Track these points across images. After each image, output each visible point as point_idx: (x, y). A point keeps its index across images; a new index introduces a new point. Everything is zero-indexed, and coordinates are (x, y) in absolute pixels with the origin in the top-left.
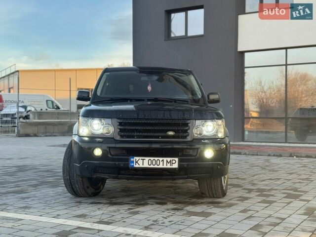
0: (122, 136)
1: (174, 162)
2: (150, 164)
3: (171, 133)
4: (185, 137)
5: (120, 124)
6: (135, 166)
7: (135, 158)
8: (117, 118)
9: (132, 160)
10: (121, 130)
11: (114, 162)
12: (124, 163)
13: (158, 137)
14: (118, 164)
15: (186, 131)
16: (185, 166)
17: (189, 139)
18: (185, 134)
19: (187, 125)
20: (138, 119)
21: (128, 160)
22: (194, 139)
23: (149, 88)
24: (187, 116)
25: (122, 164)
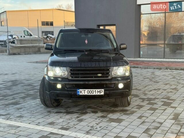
0: (72, 77)
1: (101, 91)
2: (88, 93)
3: (100, 75)
4: (107, 77)
5: (71, 70)
6: (80, 94)
7: (80, 90)
8: (69, 67)
9: (78, 91)
10: (72, 74)
11: (68, 92)
12: (74, 92)
13: (92, 77)
14: (71, 93)
15: (108, 73)
16: (108, 93)
17: (110, 78)
18: (108, 75)
19: (108, 70)
20: (81, 67)
21: (76, 91)
22: (112, 78)
23: (86, 42)
24: (108, 65)
25: (73, 93)
